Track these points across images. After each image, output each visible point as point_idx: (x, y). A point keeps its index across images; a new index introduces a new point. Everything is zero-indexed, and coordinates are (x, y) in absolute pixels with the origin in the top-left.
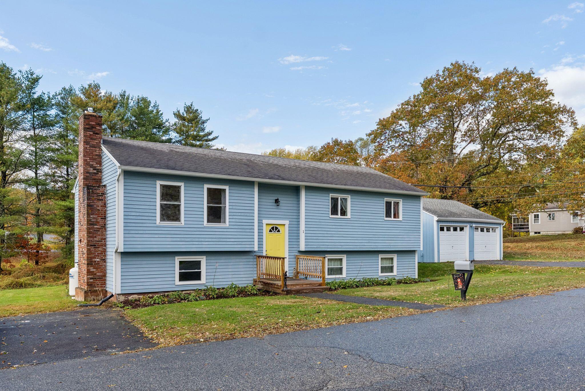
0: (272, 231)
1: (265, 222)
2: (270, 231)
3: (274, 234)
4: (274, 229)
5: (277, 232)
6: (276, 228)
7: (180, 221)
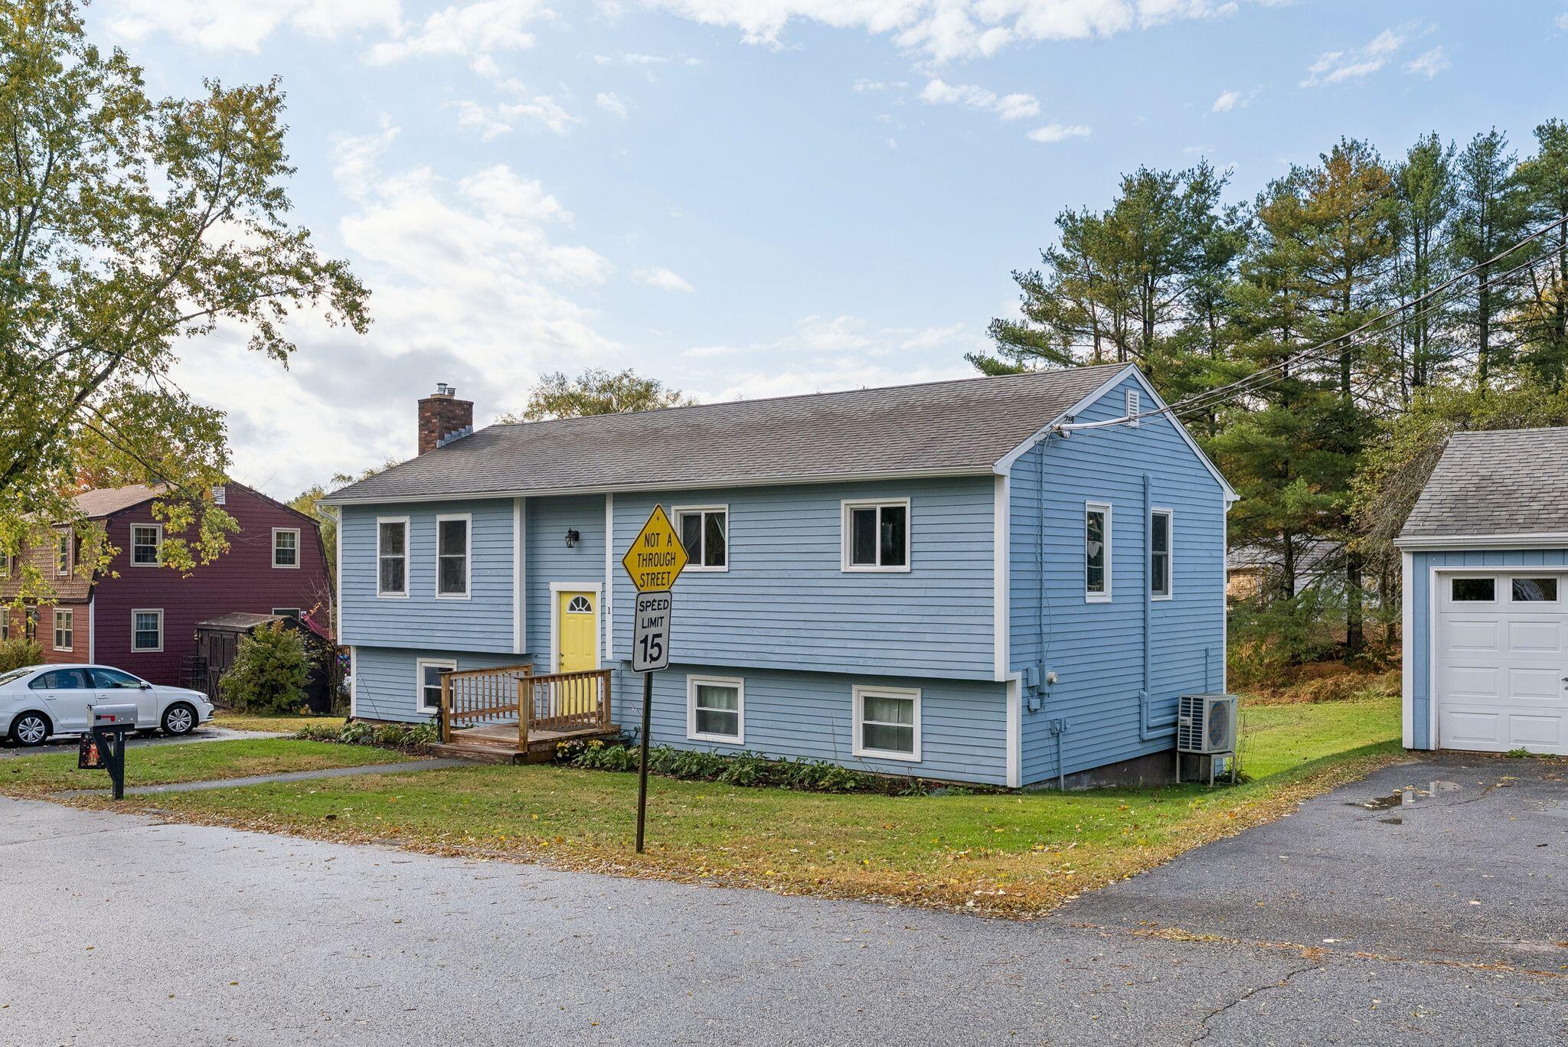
0: (575, 609)
1: (555, 586)
2: (572, 608)
3: (580, 615)
4: (581, 603)
5: (586, 610)
6: (584, 601)
7: (403, 590)
